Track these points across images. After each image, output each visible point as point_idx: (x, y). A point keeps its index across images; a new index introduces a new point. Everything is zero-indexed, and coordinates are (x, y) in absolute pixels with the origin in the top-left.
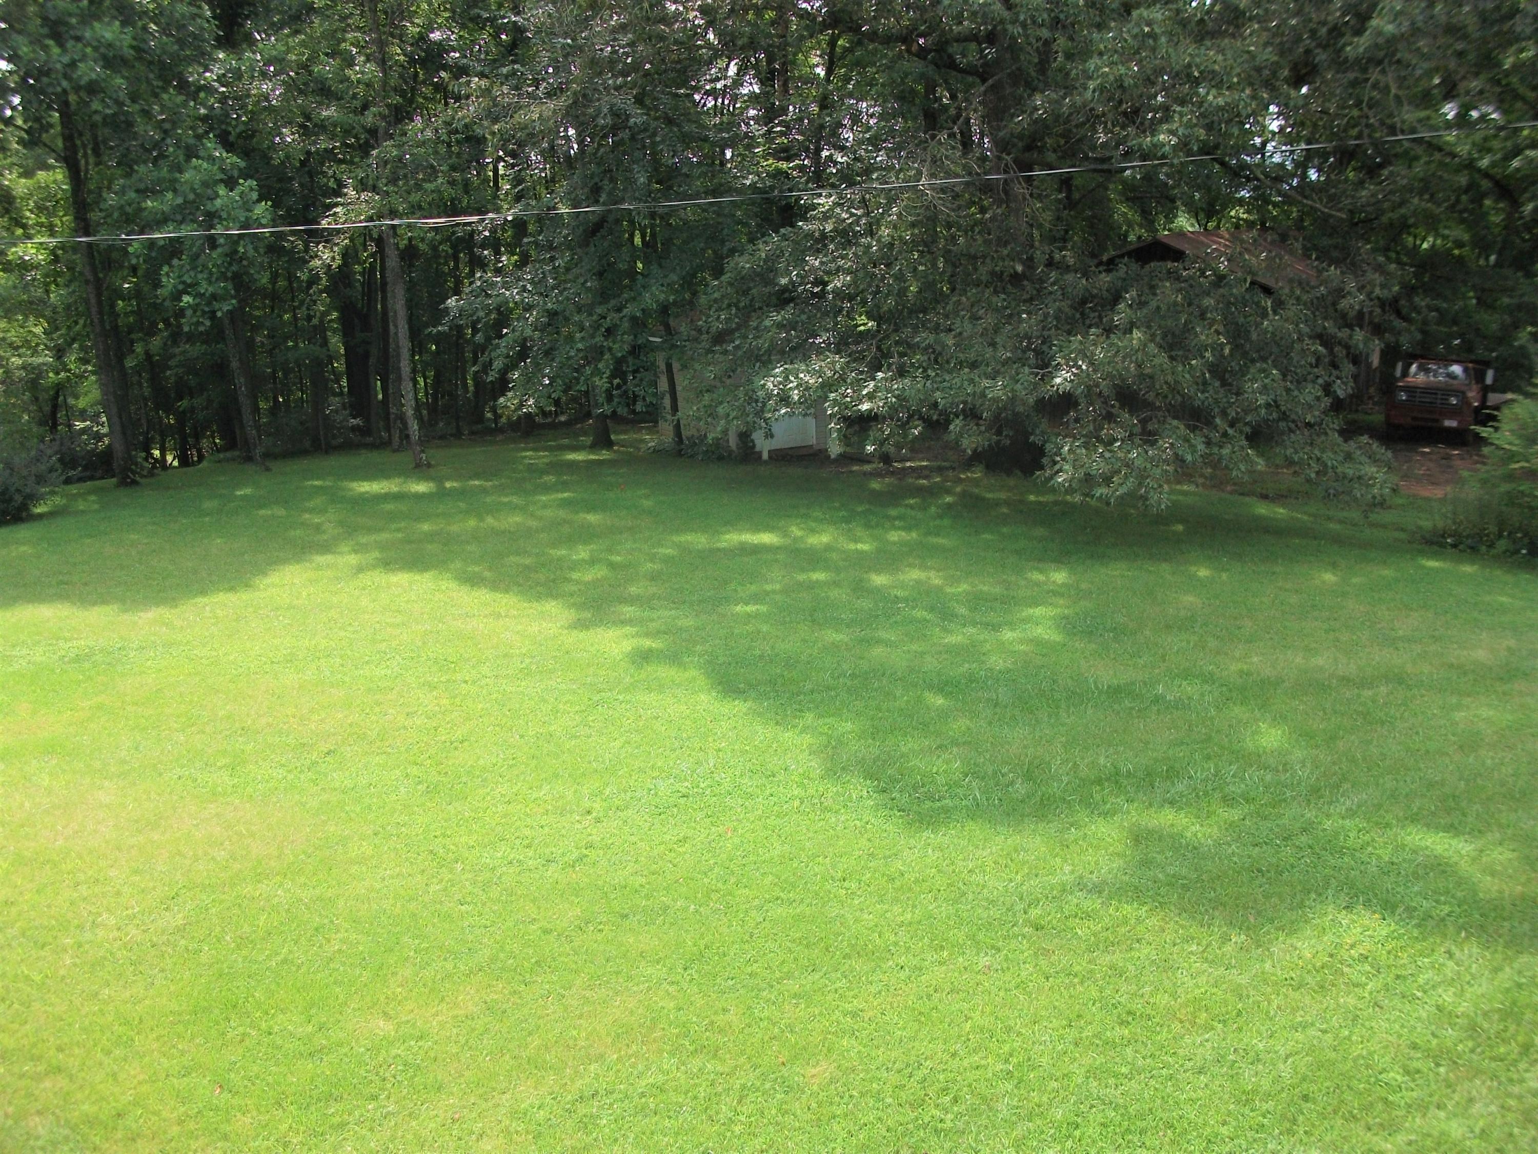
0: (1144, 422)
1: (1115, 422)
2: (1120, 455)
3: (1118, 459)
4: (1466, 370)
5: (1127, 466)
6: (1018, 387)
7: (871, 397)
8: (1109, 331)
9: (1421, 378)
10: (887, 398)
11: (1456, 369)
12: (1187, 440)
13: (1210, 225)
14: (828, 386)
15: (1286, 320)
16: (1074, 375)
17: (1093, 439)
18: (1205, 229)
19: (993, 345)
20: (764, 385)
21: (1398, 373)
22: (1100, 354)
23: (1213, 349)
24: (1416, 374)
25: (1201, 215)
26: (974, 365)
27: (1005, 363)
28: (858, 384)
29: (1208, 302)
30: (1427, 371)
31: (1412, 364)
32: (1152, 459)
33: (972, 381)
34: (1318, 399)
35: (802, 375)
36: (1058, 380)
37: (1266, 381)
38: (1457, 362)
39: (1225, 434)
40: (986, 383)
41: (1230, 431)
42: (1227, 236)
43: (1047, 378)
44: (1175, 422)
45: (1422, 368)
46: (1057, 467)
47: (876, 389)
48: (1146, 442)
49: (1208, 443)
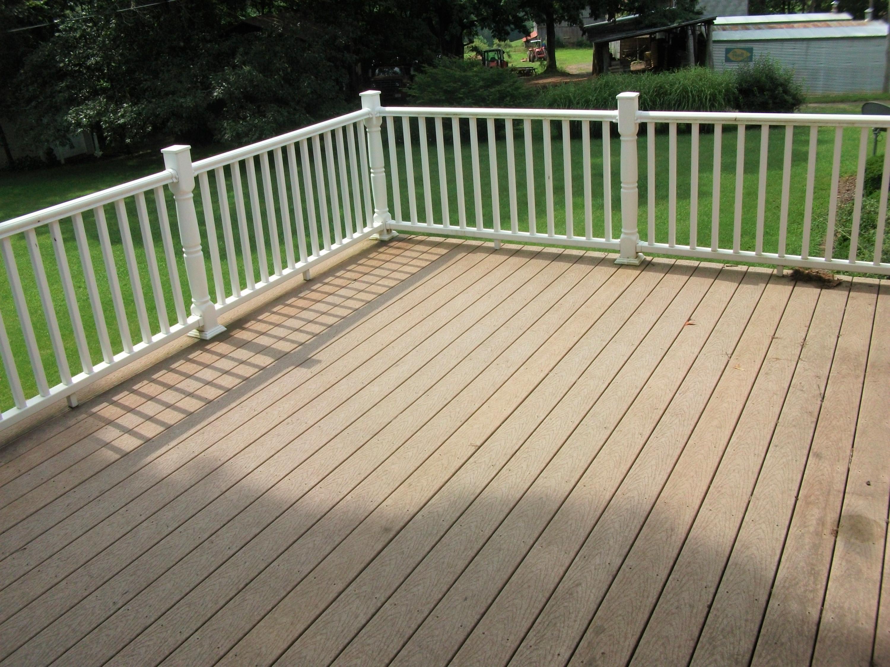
0: (259, 107)
1: (246, 109)
2: (251, 122)
3: (250, 124)
4: (401, 70)
5: (255, 127)
6: (197, 100)
7: (123, 116)
8: (234, 67)
9: (382, 76)
10: (131, 115)
11: (397, 69)
12: (278, 111)
13: (266, 11)
14: (100, 114)
15: (314, 52)
16: (222, 90)
17: (236, 118)
18: (263, 13)
19: (180, 82)
20: (67, 119)
21: (370, 74)
22: (232, 78)
23: (283, 71)
24: (379, 74)
25: (259, 6)
26: (173, 93)
27: (188, 89)
28: (115, 112)
29: (278, 48)
30: (384, 72)
31: (376, 69)
32: (265, 122)
33: (174, 100)
34: (333, 86)
35: (85, 111)
36: (215, 94)
37: (309, 81)
38: (397, 66)
39: (295, 109)
40: (183, 100)
41: (297, 108)
42: (277, 16)
43: (211, 93)
44: (272, 105)
45: (381, 71)
46: (223, 133)
47: (125, 112)
48: (260, 116)
49: (289, 112)
